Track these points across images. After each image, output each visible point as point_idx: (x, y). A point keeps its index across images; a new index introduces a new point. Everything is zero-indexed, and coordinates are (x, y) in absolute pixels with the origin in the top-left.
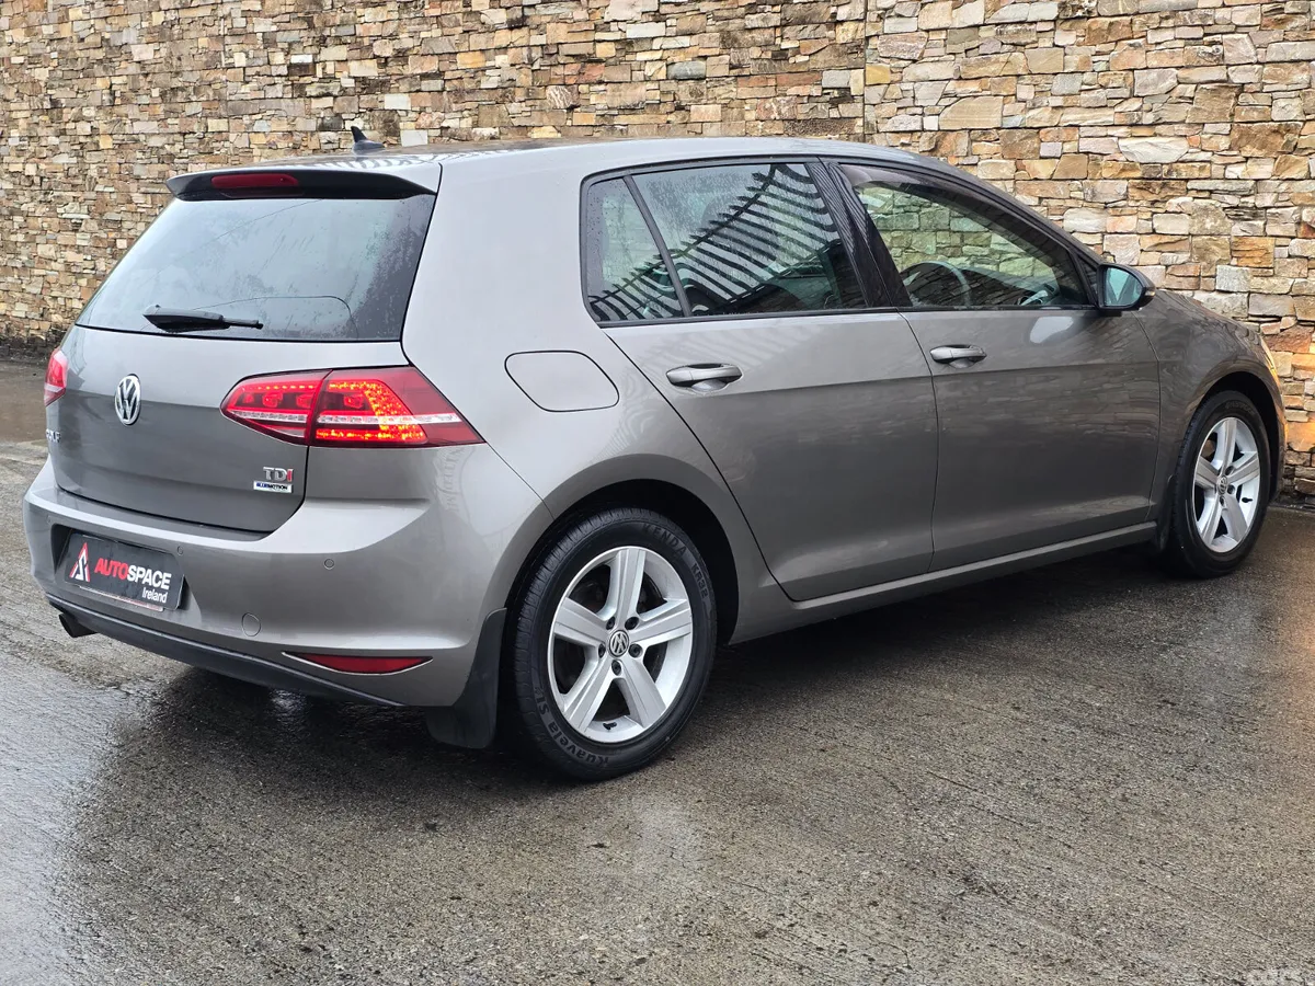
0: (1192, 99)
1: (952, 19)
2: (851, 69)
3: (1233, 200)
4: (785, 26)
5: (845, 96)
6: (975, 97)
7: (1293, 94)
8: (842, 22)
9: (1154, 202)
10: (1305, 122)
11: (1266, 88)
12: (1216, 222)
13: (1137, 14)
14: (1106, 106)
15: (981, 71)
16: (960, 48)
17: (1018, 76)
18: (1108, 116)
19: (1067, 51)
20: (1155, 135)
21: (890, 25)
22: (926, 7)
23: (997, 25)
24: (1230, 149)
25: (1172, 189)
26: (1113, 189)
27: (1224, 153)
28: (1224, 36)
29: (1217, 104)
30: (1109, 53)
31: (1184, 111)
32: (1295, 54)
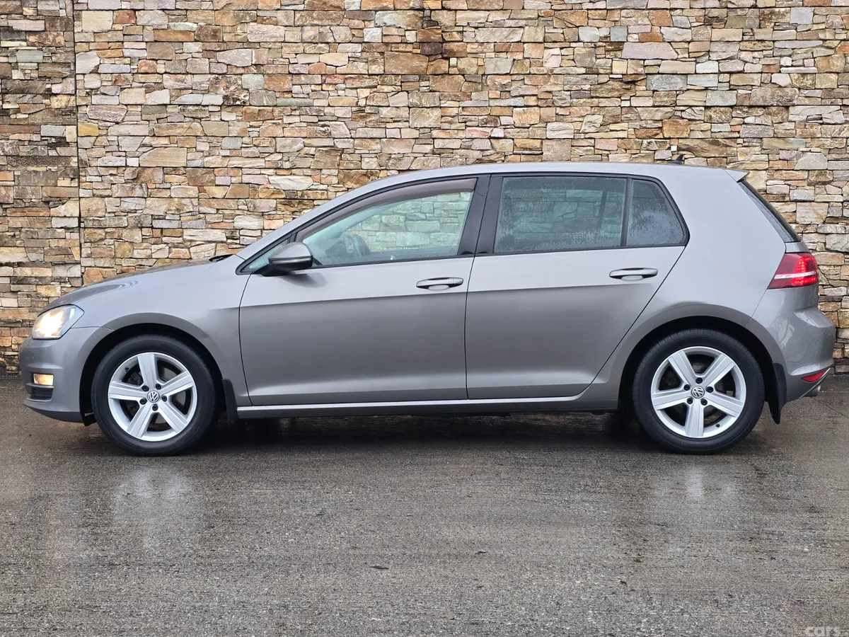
0: (314, 155)
1: (146, 99)
2: (65, 125)
4: (7, 93)
5: (61, 142)
6: (165, 147)
7: (373, 156)
8: (56, 95)
9: (293, 212)
10: (380, 170)
11: (357, 152)
13: (276, 106)
14: (259, 157)
15: (170, 132)
16: (154, 117)
17: (196, 136)
18: (261, 163)
19: (230, 123)
20: (291, 174)
21: (96, 99)
22: (125, 90)
23: (179, 105)
24: (338, 183)
25: (305, 205)
26: (267, 205)
27: (336, 185)
28: (331, 123)
29: (328, 159)
30: (259, 127)
31: (309, 162)
32: (372, 134)
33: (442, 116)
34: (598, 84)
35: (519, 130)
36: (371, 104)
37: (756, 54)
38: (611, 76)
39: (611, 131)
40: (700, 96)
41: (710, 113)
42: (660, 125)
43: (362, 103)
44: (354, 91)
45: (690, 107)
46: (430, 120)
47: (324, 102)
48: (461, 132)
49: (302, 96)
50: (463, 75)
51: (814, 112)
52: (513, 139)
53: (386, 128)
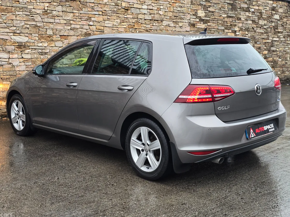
0: (29, 28)
3: (40, 51)
7: (51, 29)
9: (21, 51)
10: (54, 35)
11: (45, 27)
12: (37, 55)
13: (12, 7)
14: (6, 28)
18: (7, 30)
20: (20, 35)
25: (26, 48)
26: (11, 48)
27: (38, 40)
28: (35, 15)
29: (34, 30)
30: (6, 15)
31: (27, 31)
32: (50, 21)
33: (74, 16)
34: (119, 9)
35: (97, 23)
36: (50, 9)
37: (155, 4)
38: (122, 7)
39: (122, 25)
40: (143, 16)
41: (146, 21)
42: (134, 24)
43: (46, 8)
44: (43, 4)
45: (141, 19)
46: (70, 17)
47: (32, 7)
48: (80, 22)
49: (23, 3)
50: (80, 2)
51: (168, 23)
52: (95, 26)
53: (55, 19)
